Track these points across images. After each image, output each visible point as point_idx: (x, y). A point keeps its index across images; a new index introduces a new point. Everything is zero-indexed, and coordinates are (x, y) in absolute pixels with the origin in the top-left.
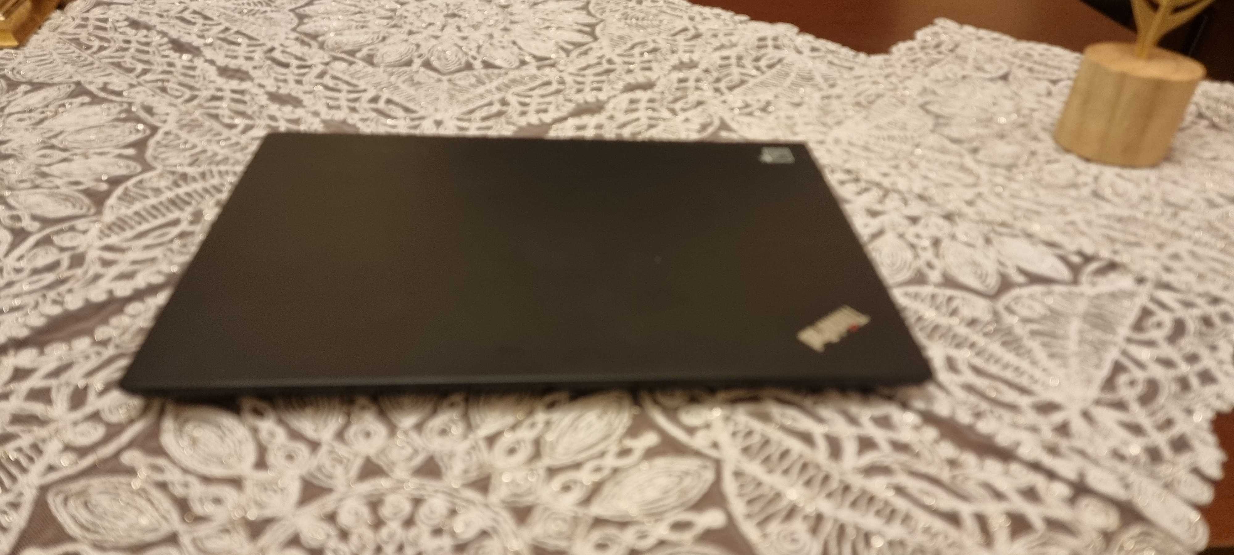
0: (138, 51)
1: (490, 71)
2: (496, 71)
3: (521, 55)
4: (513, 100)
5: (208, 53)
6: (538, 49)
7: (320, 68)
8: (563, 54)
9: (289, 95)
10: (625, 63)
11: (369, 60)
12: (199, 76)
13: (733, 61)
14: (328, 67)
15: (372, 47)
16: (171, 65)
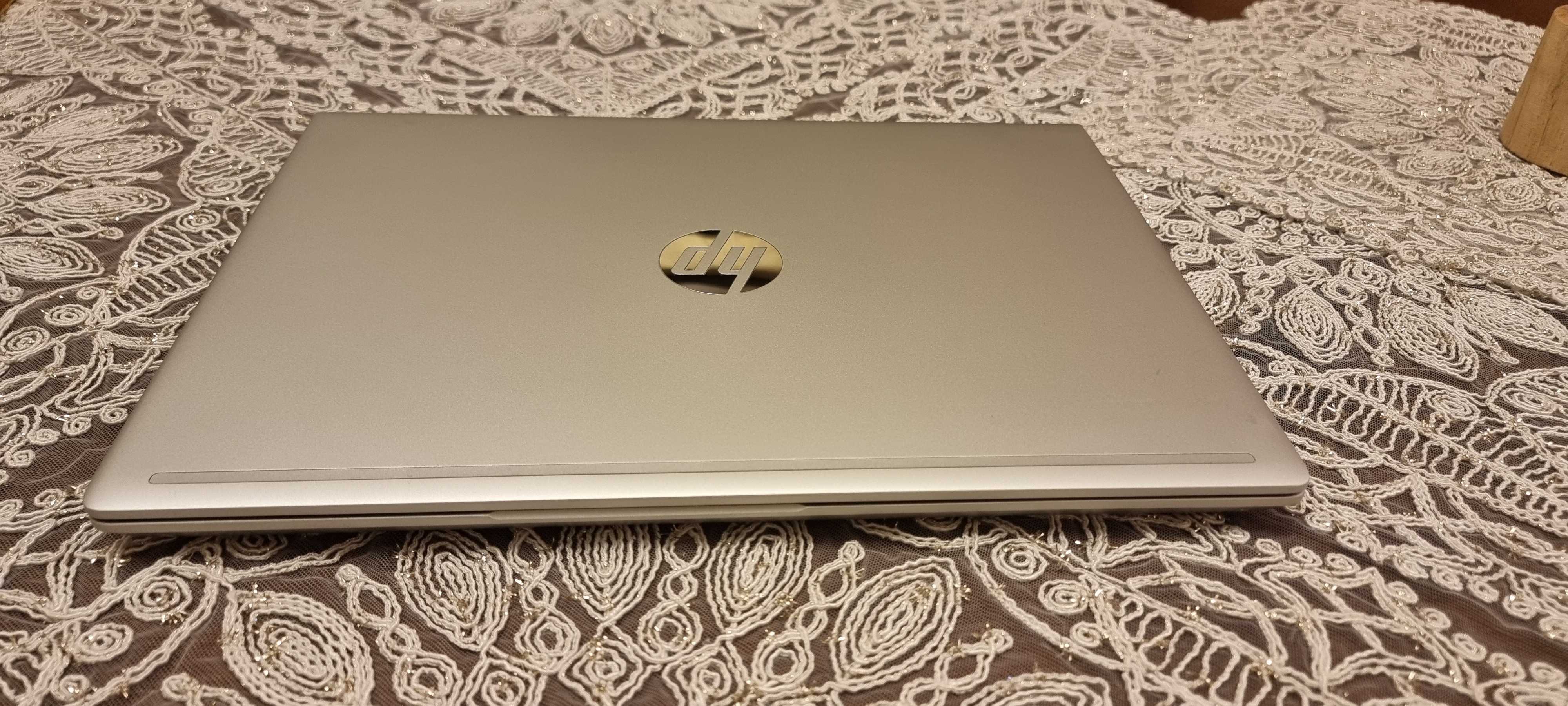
0: (163, 26)
1: (671, 49)
2: (680, 49)
3: (714, 26)
4: (709, 92)
5: (262, 27)
6: (738, 17)
7: (426, 48)
8: (774, 24)
9: (382, 88)
10: (865, 35)
11: (495, 35)
12: (252, 62)
13: (1020, 29)
14: (437, 48)
15: (497, 16)
16: (210, 46)
